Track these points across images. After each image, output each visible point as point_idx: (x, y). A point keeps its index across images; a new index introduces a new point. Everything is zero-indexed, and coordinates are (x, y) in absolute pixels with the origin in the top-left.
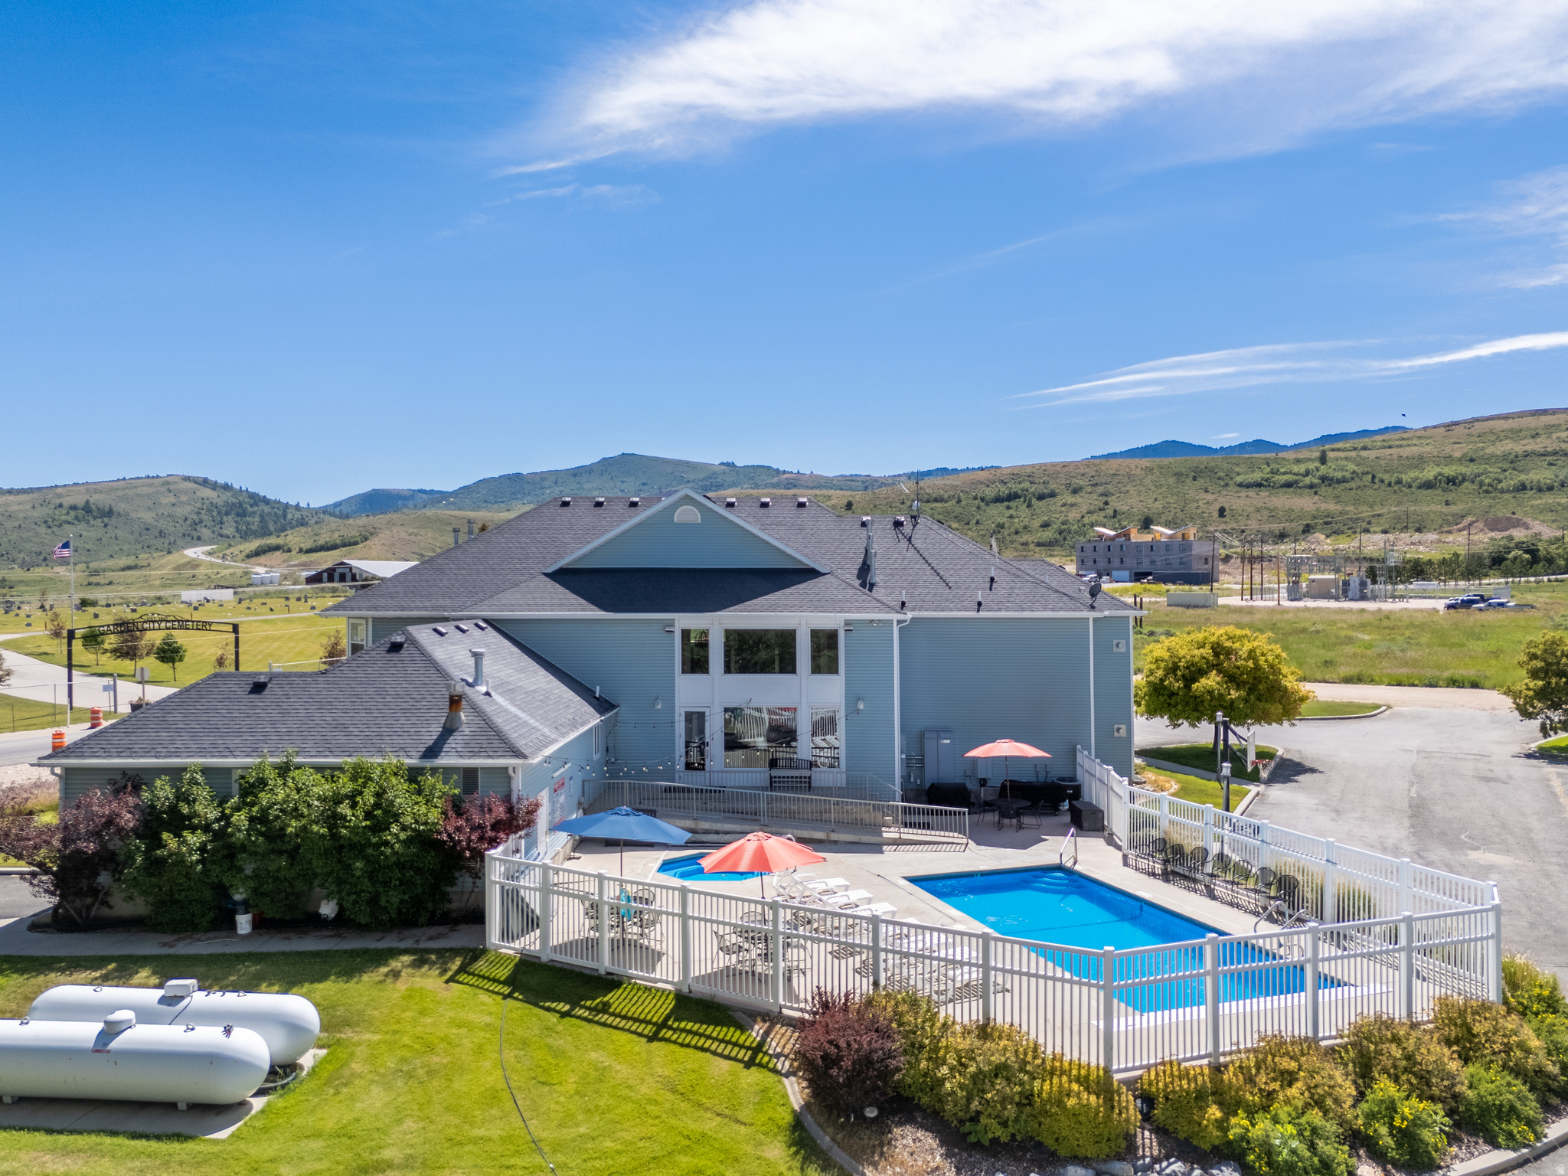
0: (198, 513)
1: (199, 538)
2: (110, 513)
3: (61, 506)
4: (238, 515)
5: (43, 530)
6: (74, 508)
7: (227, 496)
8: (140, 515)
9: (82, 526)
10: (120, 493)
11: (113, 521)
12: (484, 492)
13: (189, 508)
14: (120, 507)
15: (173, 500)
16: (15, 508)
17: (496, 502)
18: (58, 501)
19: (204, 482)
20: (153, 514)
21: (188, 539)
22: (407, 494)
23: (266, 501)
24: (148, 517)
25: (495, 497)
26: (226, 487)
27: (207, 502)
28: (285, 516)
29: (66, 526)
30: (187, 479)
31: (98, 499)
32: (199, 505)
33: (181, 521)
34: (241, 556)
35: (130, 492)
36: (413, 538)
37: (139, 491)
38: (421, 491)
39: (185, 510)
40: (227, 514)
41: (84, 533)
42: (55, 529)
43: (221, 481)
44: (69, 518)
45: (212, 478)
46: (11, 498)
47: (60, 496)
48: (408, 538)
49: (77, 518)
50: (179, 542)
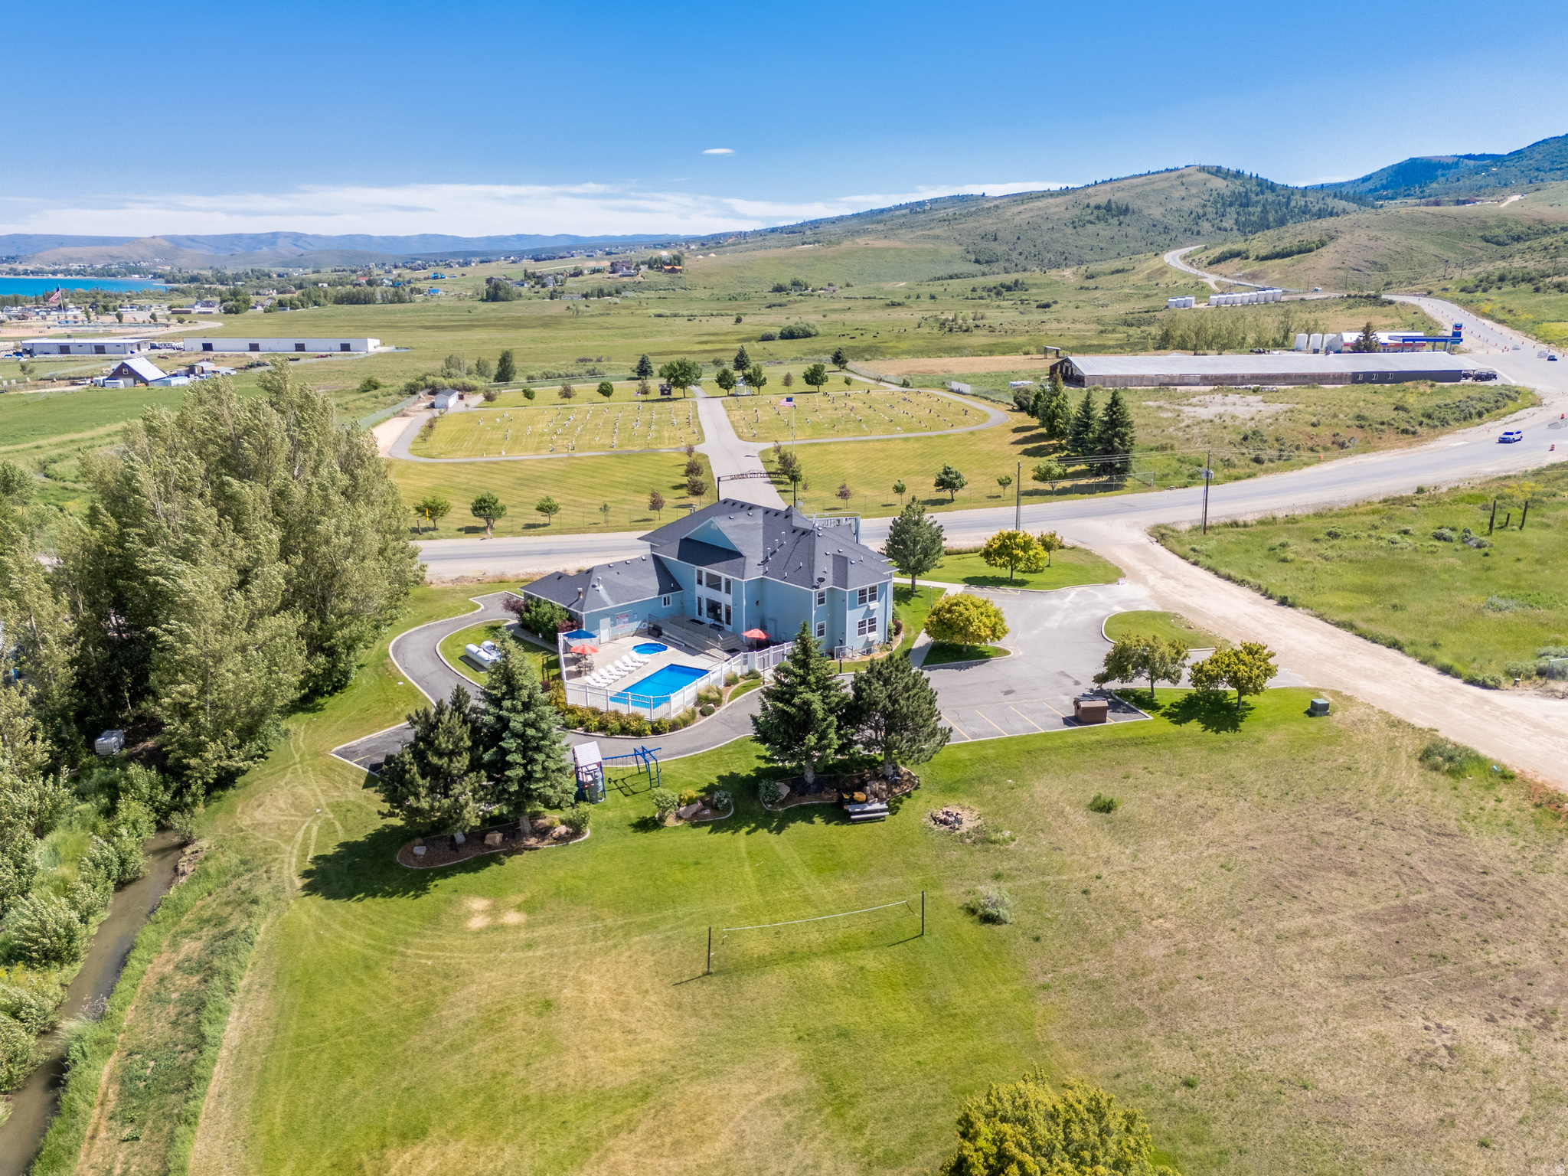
0: (1205, 206)
1: (1198, 233)
2: (1125, 211)
3: (1088, 206)
4: (1241, 205)
5: (1069, 230)
6: (1098, 207)
7: (1237, 186)
8: (1151, 211)
9: (1102, 225)
10: (1139, 190)
11: (1126, 219)
12: (1540, 157)
13: (1196, 201)
14: (1136, 204)
15: (1183, 193)
16: (1053, 210)
17: (1551, 170)
18: (1086, 201)
19: (1218, 172)
20: (1162, 210)
21: (1188, 234)
22: (1450, 161)
23: (1272, 187)
24: (1156, 212)
25: (1553, 162)
26: (1238, 174)
27: (1215, 193)
28: (1288, 204)
29: (1088, 226)
30: (1202, 169)
31: (1120, 198)
32: (1206, 197)
33: (1186, 216)
34: (1205, 263)
35: (1148, 188)
36: (1372, 243)
37: (1155, 186)
38: (1469, 157)
39: (1193, 204)
40: (1231, 205)
41: (1102, 233)
42: (1079, 229)
43: (1233, 169)
44: (1092, 218)
45: (1225, 166)
46: (1051, 201)
47: (1089, 196)
48: (1367, 243)
49: (1098, 218)
50: (1180, 238)
